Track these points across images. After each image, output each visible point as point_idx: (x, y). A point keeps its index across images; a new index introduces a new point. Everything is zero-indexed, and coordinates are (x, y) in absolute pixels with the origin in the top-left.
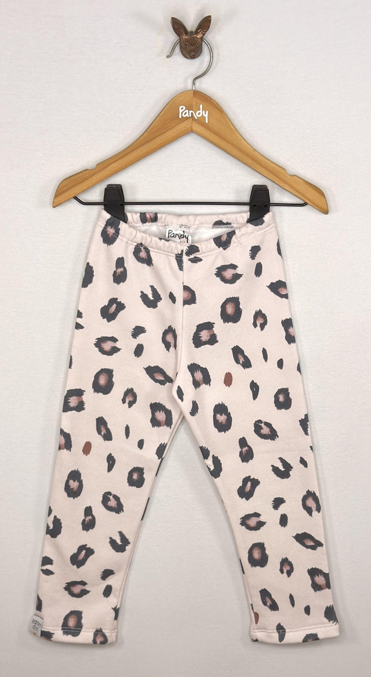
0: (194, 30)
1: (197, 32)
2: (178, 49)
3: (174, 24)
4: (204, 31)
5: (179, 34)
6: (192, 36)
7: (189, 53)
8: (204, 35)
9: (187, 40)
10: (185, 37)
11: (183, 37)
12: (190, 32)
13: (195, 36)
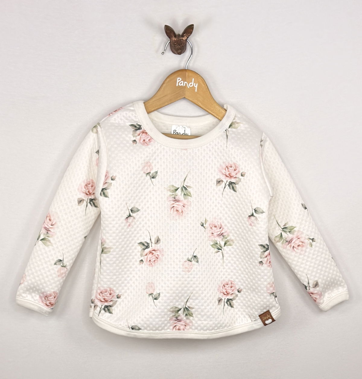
0: (181, 33)
1: (183, 36)
2: (169, 48)
3: (167, 30)
4: (189, 35)
5: (170, 36)
6: (179, 38)
7: (177, 50)
8: (188, 37)
9: (176, 41)
10: (174, 39)
11: (173, 39)
12: (177, 35)
13: (181, 38)
